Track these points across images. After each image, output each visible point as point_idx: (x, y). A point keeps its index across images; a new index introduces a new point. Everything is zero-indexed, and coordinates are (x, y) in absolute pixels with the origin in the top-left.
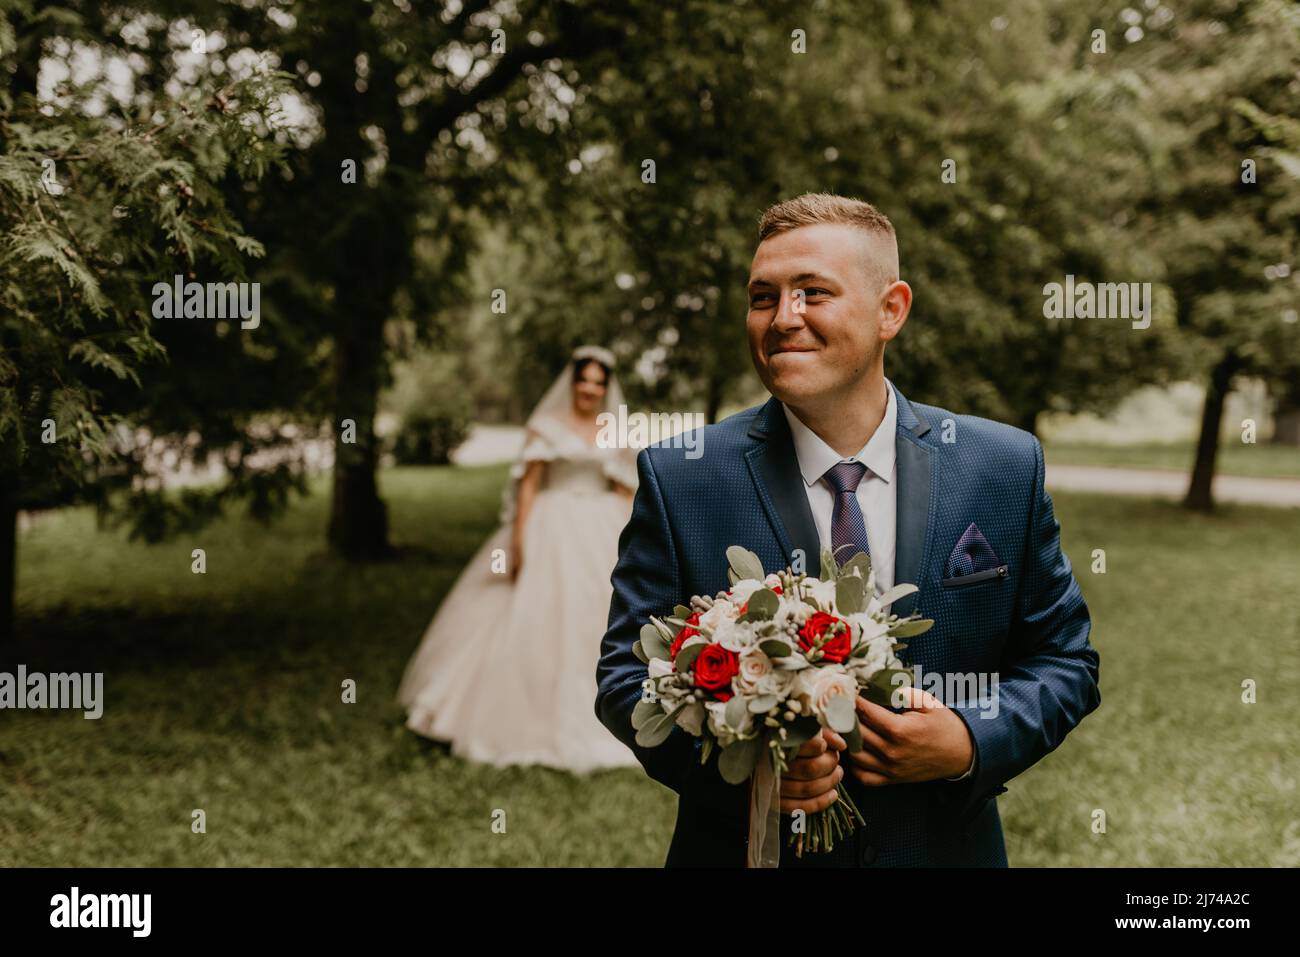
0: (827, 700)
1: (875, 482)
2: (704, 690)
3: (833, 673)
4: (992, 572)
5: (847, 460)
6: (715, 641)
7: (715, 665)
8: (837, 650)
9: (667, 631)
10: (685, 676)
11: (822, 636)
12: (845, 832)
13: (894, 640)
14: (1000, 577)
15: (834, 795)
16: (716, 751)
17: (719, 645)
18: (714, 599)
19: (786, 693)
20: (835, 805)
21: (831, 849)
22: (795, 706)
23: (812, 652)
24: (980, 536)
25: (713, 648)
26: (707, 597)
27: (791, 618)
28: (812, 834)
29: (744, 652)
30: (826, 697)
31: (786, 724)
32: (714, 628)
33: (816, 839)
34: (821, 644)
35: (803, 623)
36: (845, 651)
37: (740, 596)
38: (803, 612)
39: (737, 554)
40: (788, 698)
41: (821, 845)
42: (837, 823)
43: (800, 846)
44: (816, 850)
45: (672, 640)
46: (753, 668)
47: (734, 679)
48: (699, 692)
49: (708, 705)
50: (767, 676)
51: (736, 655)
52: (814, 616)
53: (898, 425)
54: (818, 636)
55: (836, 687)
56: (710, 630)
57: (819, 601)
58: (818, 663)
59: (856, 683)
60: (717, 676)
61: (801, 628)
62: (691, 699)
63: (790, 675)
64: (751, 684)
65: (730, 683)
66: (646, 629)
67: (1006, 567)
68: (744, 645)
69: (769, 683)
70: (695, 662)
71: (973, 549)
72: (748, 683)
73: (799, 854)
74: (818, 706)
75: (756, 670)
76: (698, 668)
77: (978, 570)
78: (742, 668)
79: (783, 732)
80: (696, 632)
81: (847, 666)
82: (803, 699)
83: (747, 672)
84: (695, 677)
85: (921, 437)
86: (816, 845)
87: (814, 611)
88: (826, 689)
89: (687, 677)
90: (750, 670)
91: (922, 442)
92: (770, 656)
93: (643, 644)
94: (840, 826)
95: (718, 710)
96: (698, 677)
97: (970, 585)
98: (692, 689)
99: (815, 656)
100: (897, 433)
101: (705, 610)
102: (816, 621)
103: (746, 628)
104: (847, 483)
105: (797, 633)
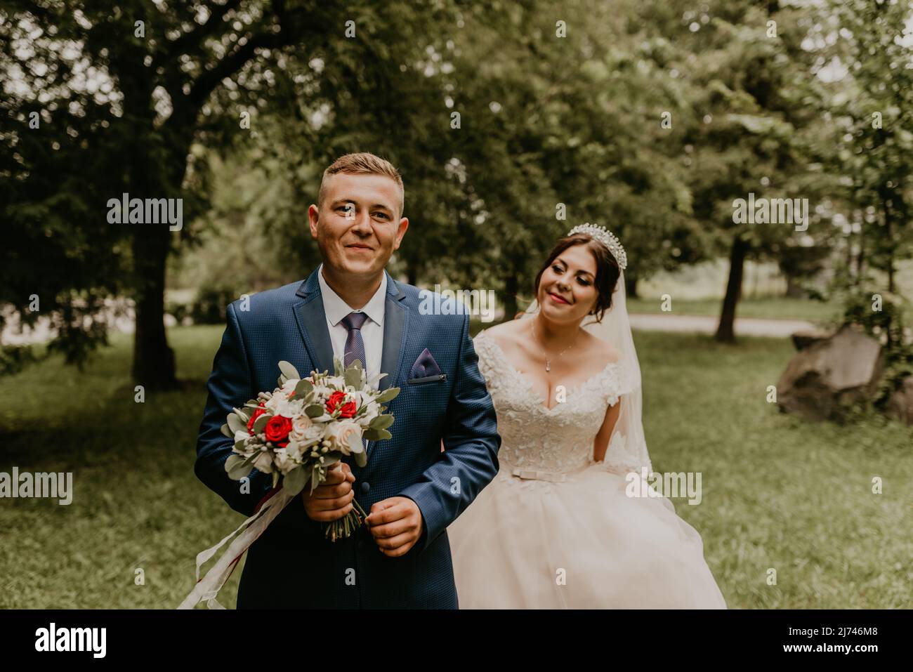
0: (346, 438)
1: (372, 324)
2: (272, 442)
3: (348, 423)
4: (437, 377)
5: (356, 311)
6: (276, 414)
7: (278, 428)
8: (349, 411)
9: (244, 416)
10: (260, 436)
11: (340, 403)
12: (356, 526)
13: (379, 405)
14: (441, 381)
15: (351, 506)
16: (281, 477)
17: (280, 416)
18: (272, 393)
19: (322, 436)
20: (351, 512)
21: (349, 535)
22: (327, 443)
23: (335, 412)
24: (430, 356)
25: (276, 418)
26: (268, 393)
27: (321, 395)
28: (339, 528)
29: (295, 417)
30: (345, 436)
31: (324, 455)
32: (275, 408)
33: (341, 530)
34: (340, 408)
35: (328, 398)
36: (353, 411)
37: (288, 389)
38: (328, 393)
39: (284, 366)
40: (323, 440)
41: (344, 533)
42: (352, 520)
43: (334, 535)
44: (341, 537)
45: (247, 421)
46: (301, 425)
47: (290, 433)
48: (269, 444)
49: (275, 450)
50: (310, 428)
51: (290, 420)
52: (334, 394)
53: (387, 292)
54: (338, 403)
55: (350, 431)
56: (272, 408)
57: (336, 386)
58: (340, 418)
59: (361, 429)
60: (279, 433)
61: (327, 401)
62: (264, 448)
63: (323, 425)
64: (301, 435)
65: (288, 436)
66: (230, 417)
67: (445, 375)
68: (294, 414)
69: (312, 432)
70: (265, 428)
71: (426, 363)
72: (298, 434)
73: (334, 540)
74: (341, 442)
75: (303, 426)
76: (267, 431)
77: (428, 376)
78: (294, 426)
79: (322, 459)
80: (264, 412)
81: (356, 419)
82: (331, 439)
83: (297, 427)
84: (266, 436)
85: (400, 300)
86: (341, 533)
87: (334, 391)
88: (345, 432)
89: (262, 436)
90: (299, 427)
91: (400, 303)
92: (311, 417)
93: (230, 425)
94: (354, 523)
95: (282, 453)
96: (268, 435)
97: (424, 383)
98: (265, 443)
99: (336, 415)
100: (386, 297)
101: (267, 400)
102: (335, 396)
103: (295, 404)
104: (355, 324)
105: (325, 403)
